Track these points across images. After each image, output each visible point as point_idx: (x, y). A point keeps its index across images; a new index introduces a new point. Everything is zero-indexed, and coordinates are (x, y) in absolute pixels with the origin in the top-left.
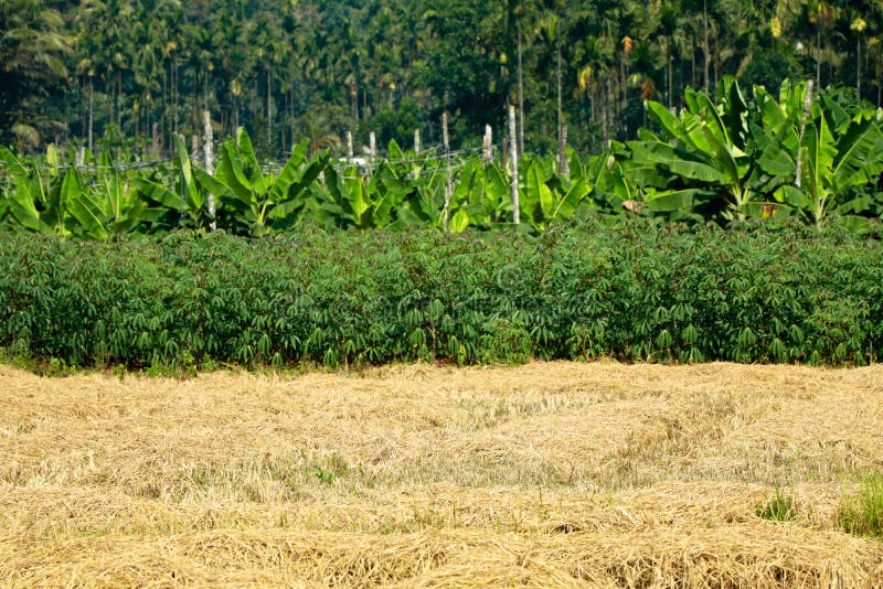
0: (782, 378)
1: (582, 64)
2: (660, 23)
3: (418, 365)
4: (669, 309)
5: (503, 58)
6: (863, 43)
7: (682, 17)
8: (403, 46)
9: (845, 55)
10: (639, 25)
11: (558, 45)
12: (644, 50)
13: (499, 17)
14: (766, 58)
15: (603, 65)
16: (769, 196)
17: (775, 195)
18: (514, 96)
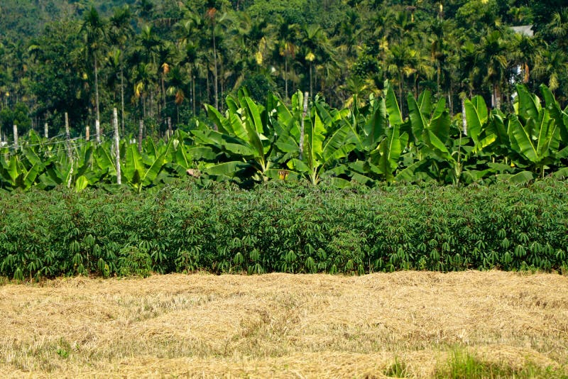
0: (318, 283)
1: (137, 81)
2: (186, 55)
3: (78, 278)
4: (241, 239)
5: (85, 76)
6: (313, 68)
7: (200, 51)
8: (14, 68)
9: (302, 76)
10: (173, 56)
11: (121, 68)
12: (176, 72)
13: (82, 50)
14: (253, 77)
15: (150, 81)
16: (284, 166)
17: (288, 164)
18: (93, 102)
